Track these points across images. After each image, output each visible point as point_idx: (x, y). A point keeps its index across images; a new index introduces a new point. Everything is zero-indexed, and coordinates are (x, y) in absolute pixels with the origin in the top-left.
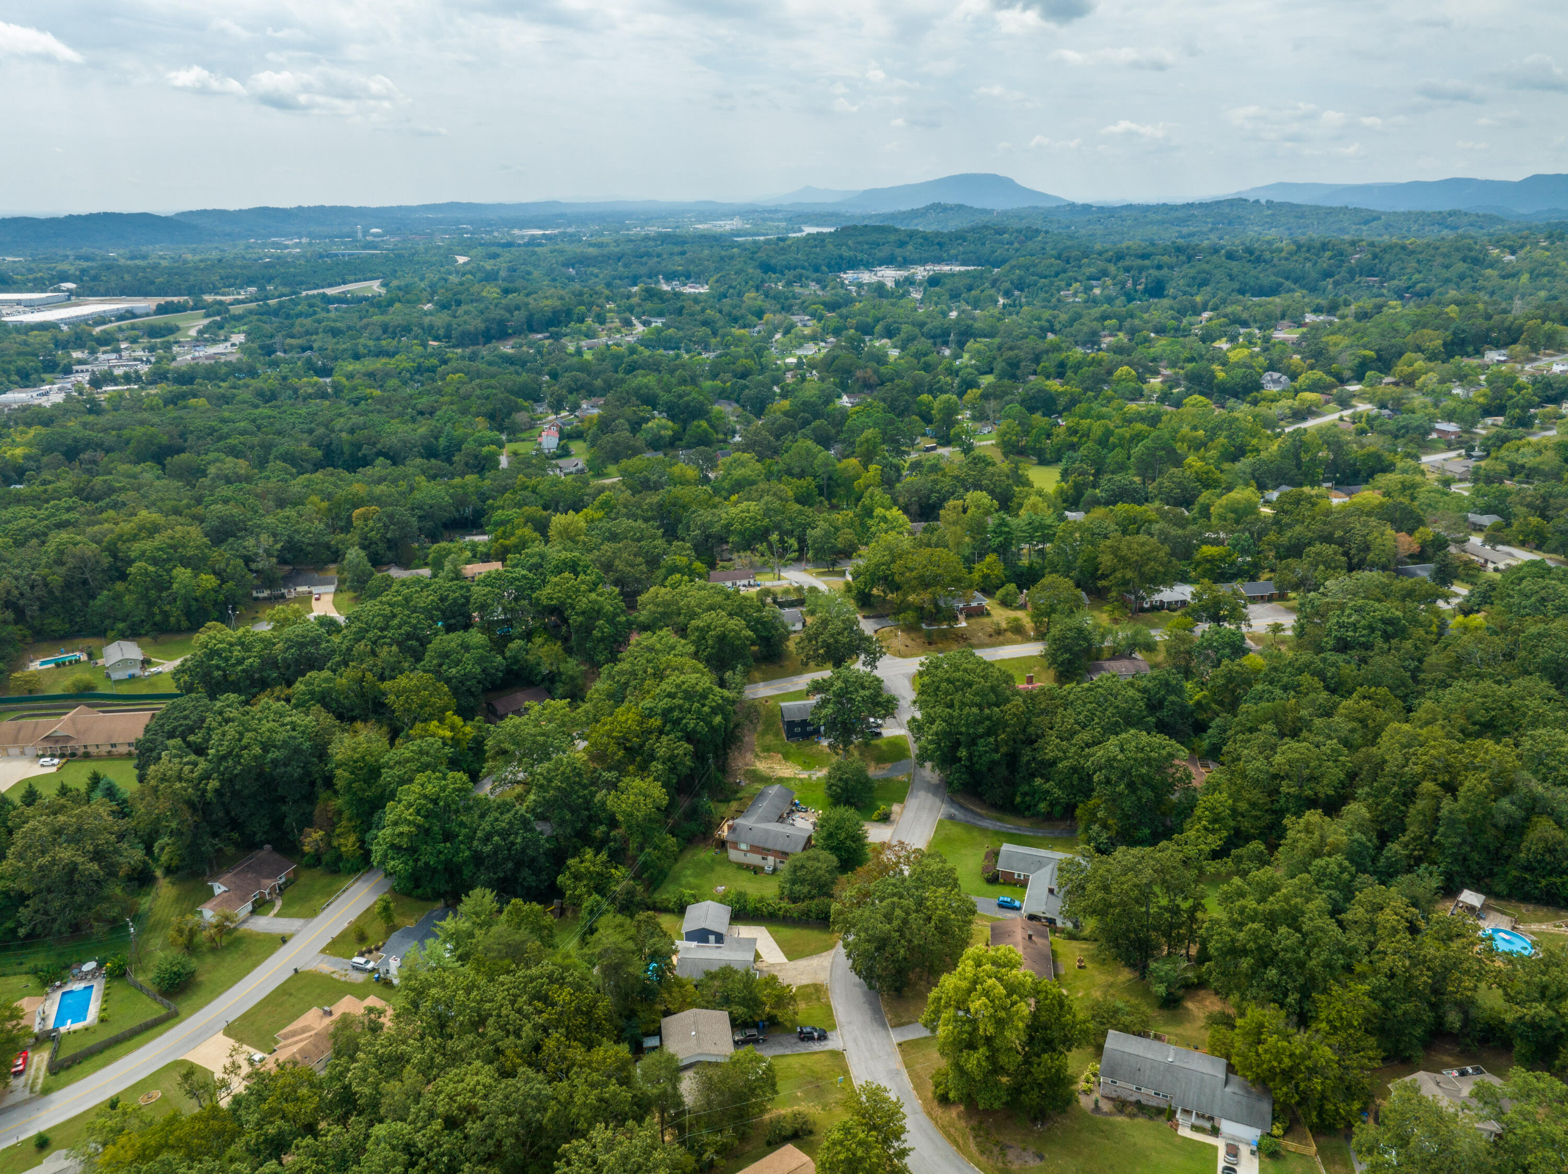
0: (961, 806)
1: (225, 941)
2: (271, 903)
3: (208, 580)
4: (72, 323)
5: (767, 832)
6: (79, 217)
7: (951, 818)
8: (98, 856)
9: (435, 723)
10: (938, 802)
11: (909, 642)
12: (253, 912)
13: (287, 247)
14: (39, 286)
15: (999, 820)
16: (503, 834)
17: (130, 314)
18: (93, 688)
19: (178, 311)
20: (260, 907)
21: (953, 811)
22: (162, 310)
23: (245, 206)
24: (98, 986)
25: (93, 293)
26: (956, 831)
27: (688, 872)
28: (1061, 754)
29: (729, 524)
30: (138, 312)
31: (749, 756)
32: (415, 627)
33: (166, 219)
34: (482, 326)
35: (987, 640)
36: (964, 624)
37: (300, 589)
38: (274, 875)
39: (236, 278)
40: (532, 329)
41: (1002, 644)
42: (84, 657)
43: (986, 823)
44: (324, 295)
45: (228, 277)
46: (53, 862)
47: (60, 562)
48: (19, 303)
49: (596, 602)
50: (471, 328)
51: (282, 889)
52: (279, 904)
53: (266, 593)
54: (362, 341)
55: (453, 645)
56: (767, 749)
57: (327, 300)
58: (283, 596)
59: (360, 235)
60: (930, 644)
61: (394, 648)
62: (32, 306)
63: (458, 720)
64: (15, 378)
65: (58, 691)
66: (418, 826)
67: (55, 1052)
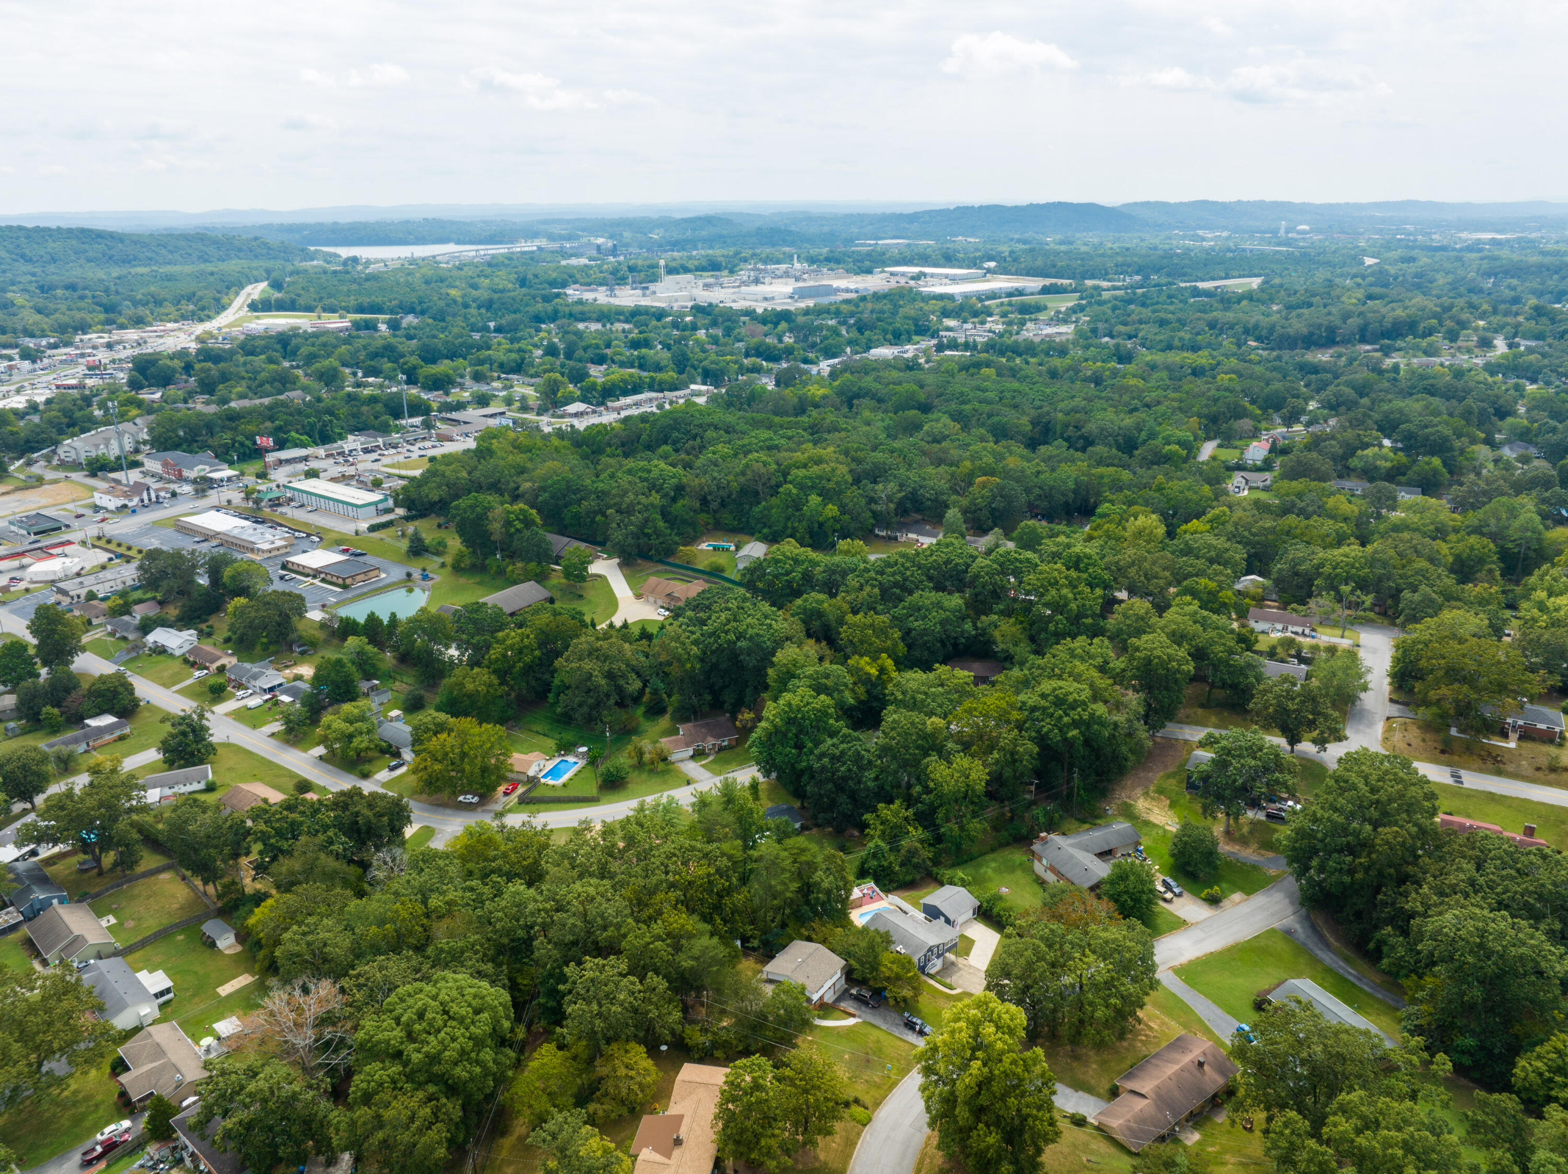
0: (1314, 927)
1: (661, 766)
2: (708, 755)
3: (832, 510)
4: (967, 296)
5: (1072, 857)
6: (1038, 205)
7: (1288, 933)
8: (610, 675)
9: (867, 659)
10: (1290, 910)
11: (1414, 742)
12: (692, 757)
13: (1203, 239)
14: (973, 263)
15: (1346, 960)
16: (833, 758)
17: (1020, 292)
18: (722, 570)
19: (1058, 292)
20: (698, 755)
21: (1298, 927)
22: (1045, 290)
23: (1186, 199)
24: (582, 763)
25: (1006, 272)
26: (1281, 946)
27: (993, 865)
28: (1420, 909)
29: (1321, 565)
30: (1028, 291)
31: (1139, 791)
32: (905, 579)
33: (1112, 210)
34: (1305, 331)
35: (1530, 772)
36: (1512, 745)
37: (911, 536)
38: (717, 736)
39: (1129, 265)
40: (1363, 340)
41: (1549, 784)
42: (733, 548)
43: (1327, 958)
44: (1196, 288)
45: (1122, 265)
46: (579, 668)
47: (743, 473)
48: (946, 276)
49: (1065, 598)
50: (1291, 331)
51: (721, 749)
52: (711, 758)
53: (884, 533)
54: (1182, 334)
55: (927, 602)
56: (1161, 791)
57: (1196, 292)
58: (896, 539)
59: (1282, 231)
60: (1443, 752)
61: (877, 590)
62: (954, 279)
63: (889, 663)
64: (889, 336)
65: (700, 567)
66: (775, 726)
67: (529, 790)
